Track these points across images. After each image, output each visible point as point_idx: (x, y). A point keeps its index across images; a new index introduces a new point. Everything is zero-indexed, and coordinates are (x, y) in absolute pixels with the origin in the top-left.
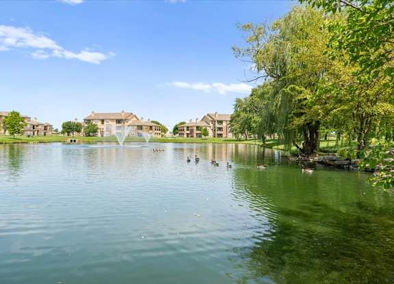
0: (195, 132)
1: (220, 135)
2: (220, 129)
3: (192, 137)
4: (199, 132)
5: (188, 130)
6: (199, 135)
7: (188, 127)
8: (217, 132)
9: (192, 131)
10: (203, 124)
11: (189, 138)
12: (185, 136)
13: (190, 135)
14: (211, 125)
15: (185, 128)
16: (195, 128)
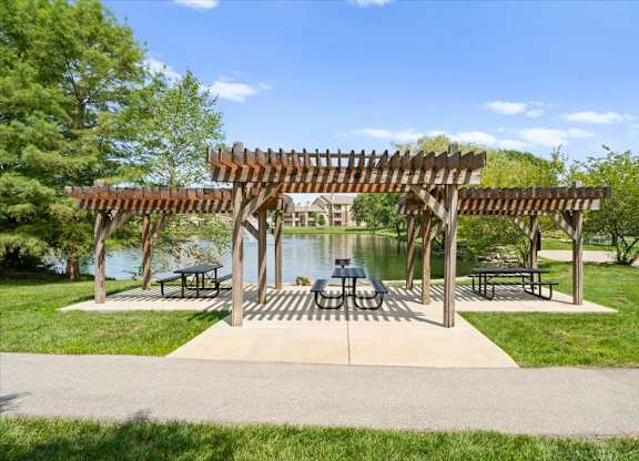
0: (307, 219)
1: (338, 223)
2: (338, 215)
3: (302, 225)
4: (312, 219)
5: (297, 216)
6: (312, 224)
7: (297, 213)
8: (334, 219)
9: (302, 218)
10: (316, 209)
11: (300, 228)
12: (294, 224)
13: (301, 222)
14: (327, 210)
15: (294, 215)
16: (307, 215)
